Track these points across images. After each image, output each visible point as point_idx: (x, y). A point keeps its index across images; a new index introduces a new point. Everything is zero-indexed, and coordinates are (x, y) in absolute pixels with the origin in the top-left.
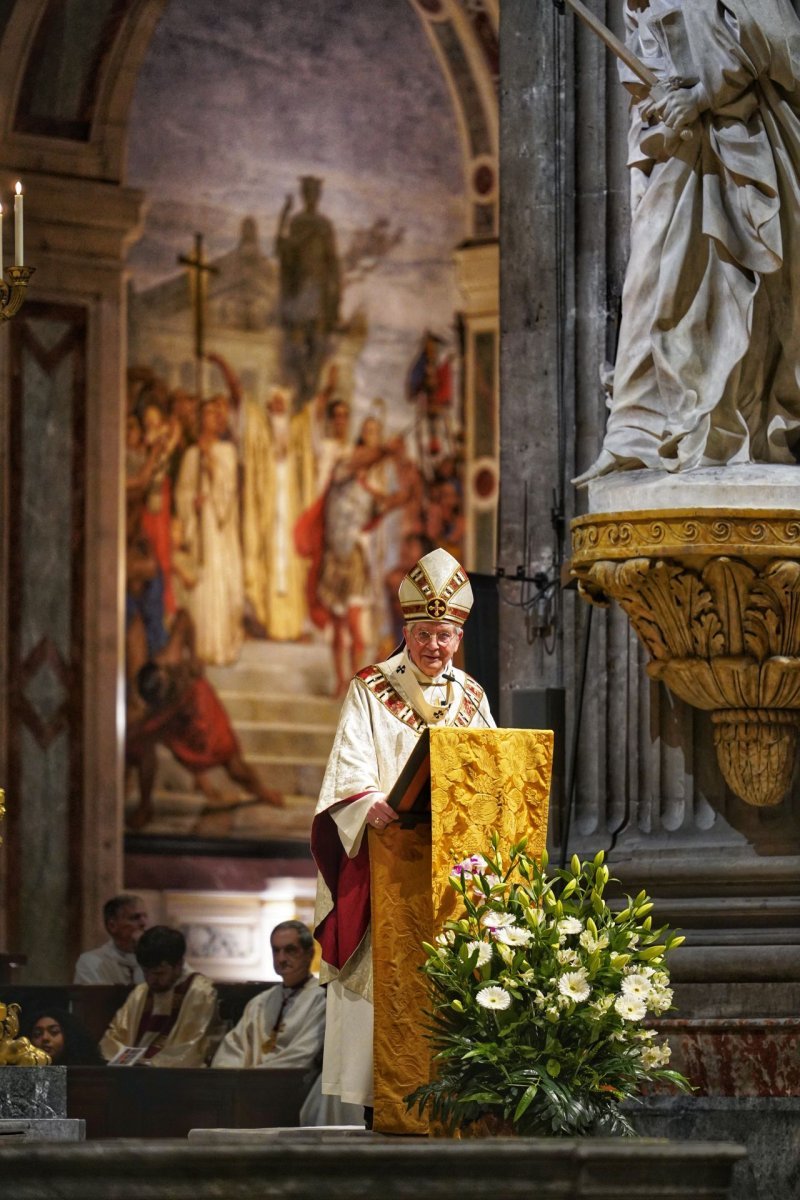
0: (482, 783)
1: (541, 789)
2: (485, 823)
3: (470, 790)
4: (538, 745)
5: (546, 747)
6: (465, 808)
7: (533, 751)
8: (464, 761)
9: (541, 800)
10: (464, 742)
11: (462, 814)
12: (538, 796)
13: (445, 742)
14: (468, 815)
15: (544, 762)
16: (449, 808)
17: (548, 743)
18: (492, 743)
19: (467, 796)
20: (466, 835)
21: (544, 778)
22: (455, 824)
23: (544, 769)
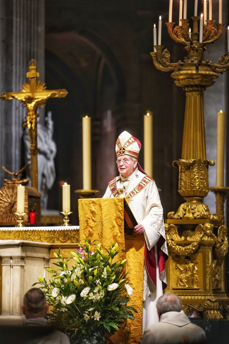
0: (97, 218)
1: (121, 219)
2: (99, 232)
3: (94, 221)
4: (118, 203)
5: (121, 203)
6: (92, 228)
7: (116, 205)
8: (91, 211)
9: (122, 223)
10: (90, 204)
11: (91, 230)
12: (121, 222)
13: (84, 204)
14: (93, 230)
15: (121, 209)
16: (86, 228)
17: (122, 202)
18: (100, 204)
19: (93, 223)
20: (92, 237)
21: (122, 215)
22: (89, 233)
23: (121, 212)
